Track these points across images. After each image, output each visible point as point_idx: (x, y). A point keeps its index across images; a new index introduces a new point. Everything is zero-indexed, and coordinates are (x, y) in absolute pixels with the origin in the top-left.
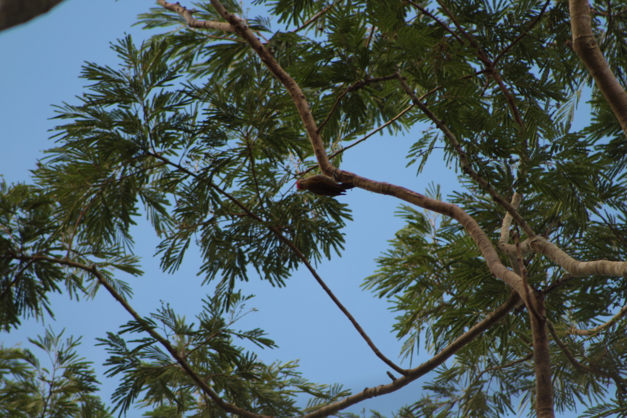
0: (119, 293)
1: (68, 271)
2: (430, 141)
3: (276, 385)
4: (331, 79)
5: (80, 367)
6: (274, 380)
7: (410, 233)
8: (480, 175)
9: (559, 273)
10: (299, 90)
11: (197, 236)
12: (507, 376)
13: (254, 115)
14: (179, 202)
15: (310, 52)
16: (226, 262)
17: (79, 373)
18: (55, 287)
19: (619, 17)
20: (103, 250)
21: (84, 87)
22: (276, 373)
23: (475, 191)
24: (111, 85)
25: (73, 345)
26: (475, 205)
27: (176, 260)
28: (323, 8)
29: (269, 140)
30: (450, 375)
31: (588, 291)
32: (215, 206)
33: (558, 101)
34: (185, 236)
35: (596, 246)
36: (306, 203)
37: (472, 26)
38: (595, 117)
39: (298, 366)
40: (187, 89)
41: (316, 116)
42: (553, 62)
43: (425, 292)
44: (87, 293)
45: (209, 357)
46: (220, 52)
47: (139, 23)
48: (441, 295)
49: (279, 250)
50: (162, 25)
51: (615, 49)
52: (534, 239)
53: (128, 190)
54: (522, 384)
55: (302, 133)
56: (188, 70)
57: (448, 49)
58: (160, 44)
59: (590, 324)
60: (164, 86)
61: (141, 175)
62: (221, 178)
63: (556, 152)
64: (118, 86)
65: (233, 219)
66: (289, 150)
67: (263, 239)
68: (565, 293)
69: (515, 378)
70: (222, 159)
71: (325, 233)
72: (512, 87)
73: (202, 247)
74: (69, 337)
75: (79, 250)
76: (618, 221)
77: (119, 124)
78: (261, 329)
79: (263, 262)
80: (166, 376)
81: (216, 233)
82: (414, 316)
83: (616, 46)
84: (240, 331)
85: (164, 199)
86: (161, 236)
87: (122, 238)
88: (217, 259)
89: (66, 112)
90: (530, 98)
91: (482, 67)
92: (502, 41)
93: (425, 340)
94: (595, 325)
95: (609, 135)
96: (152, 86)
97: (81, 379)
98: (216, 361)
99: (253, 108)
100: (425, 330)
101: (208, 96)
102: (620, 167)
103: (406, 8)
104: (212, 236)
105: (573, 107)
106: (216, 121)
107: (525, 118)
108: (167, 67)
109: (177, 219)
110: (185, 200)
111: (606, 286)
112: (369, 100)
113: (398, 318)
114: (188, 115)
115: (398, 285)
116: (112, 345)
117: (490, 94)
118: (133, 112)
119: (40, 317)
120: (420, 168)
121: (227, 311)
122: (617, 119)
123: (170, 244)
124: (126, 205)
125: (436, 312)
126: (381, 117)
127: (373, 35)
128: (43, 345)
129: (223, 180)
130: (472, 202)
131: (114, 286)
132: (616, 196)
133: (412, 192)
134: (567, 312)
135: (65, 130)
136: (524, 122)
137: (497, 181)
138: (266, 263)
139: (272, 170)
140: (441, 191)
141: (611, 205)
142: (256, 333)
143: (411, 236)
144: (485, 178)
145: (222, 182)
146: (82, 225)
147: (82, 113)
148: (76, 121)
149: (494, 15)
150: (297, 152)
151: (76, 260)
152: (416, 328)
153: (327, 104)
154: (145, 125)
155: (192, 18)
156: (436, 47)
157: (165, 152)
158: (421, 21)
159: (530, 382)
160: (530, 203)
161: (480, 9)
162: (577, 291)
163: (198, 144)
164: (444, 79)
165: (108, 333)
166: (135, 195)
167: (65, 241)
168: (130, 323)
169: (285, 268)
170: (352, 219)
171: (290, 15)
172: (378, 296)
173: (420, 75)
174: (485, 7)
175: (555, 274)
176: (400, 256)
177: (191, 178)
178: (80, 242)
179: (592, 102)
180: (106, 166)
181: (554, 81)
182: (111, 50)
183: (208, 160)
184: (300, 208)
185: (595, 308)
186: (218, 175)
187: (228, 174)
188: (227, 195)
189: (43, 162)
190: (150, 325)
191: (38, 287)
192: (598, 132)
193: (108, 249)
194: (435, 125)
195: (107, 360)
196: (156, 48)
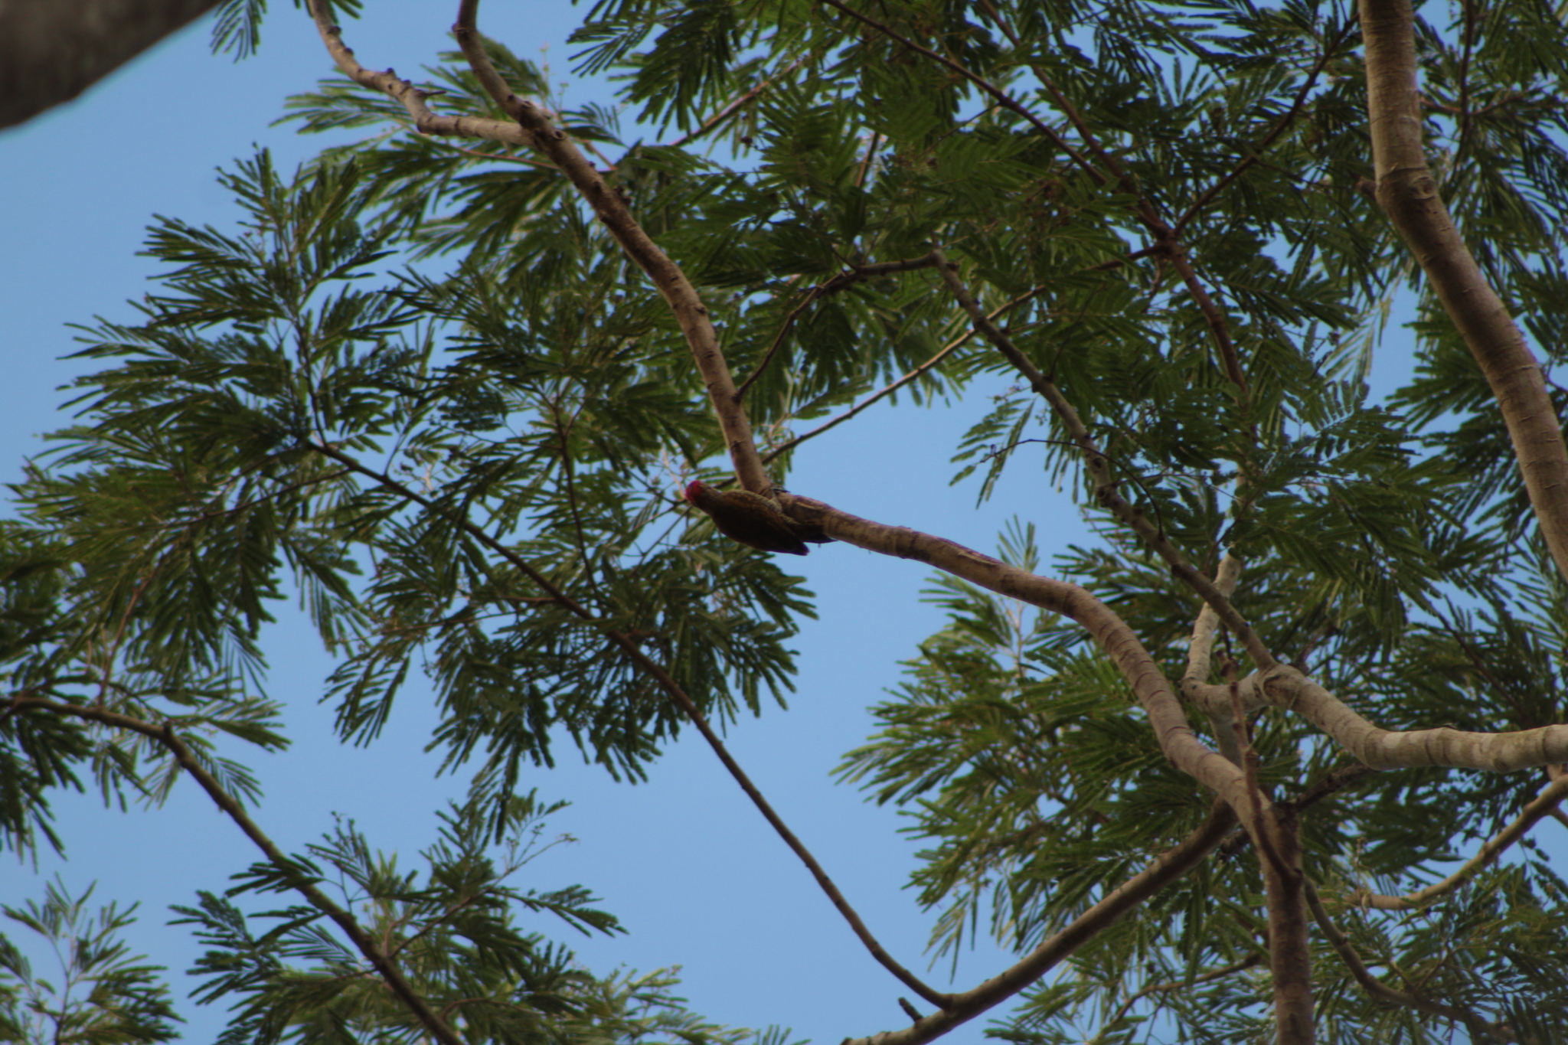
0: (225, 790)
1: (100, 735)
2: (1012, 421)
3: (622, 1029)
4: (769, 265)
5: (132, 980)
6: (617, 1016)
7: (958, 644)
8: (1139, 509)
9: (1328, 752)
10: (691, 293)
11: (426, 652)
12: (1196, 1007)
13: (575, 352)
14: (382, 568)
15: (718, 197)
16: (498, 719)
17: (129, 994)
18: (66, 776)
19: (1487, 118)
20: (188, 685)
21: (149, 278)
22: (623, 998)
23: (1122, 542)
24: (218, 275)
25: (115, 924)
26: (1122, 579)
27: (372, 712)
28: (752, 85)
29: (611, 414)
30: (1054, 1004)
31: (1402, 799)
32: (474, 580)
33: (1334, 326)
34: (395, 652)
35: (1422, 687)
36: (701, 574)
37: (1121, 137)
38: (1426, 364)
39: (676, 982)
40: (407, 288)
41: (733, 356)
42: (1322, 228)
43: (992, 792)
44: (146, 793)
45: (453, 957)
46: (493, 193)
47: (288, 117)
48: (1033, 800)
49: (632, 690)
50: (348, 122)
51: (1476, 197)
52: (1272, 674)
53: (256, 538)
54: (1233, 1025)
55: (696, 398)
56: (410, 238)
57: (1063, 193)
58: (340, 172)
59: (1406, 881)
60: (351, 277)
61: (287, 499)
62: (488, 509)
63: (1328, 454)
64: (234, 277)
65: (519, 611)
66: (659, 439)
67: (592, 661)
68: (1342, 801)
69: (1214, 1011)
70: (493, 463)
71: (748, 649)
72: (1219, 291)
73: (437, 680)
74: (107, 904)
75: (129, 684)
76: (1478, 624)
77: (236, 370)
78: (585, 887)
79: (590, 719)
80: (344, 1001)
81: (473, 645)
82: (965, 852)
83: (1479, 189)
84: (532, 892)
85: (345, 557)
86: (334, 652)
87: (237, 655)
88: (478, 711)
89: (102, 340)
90: (1263, 318)
91: (1144, 241)
92: (1197, 177)
93: (991, 912)
94: (1418, 882)
95: (1458, 410)
96: (318, 277)
97: (134, 1009)
98: (470, 967)
99: (572, 334)
100: (992, 888)
101: (458, 305)
102: (1485, 489)
103: (957, 89)
104: (464, 653)
105: (1370, 341)
106: (478, 367)
107: (1251, 369)
108: (358, 229)
109: (376, 608)
110: (398, 562)
111: (1445, 787)
112: (863, 316)
113: (923, 855)
114: (409, 351)
115: (927, 773)
116: (210, 925)
117: (1165, 305)
118: (270, 340)
119: (26, 851)
120: (986, 488)
121: (498, 841)
122: (1480, 372)
123: (361, 671)
124: (250, 572)
125: (1020, 843)
126: (893, 360)
127: (877, 155)
128: (40, 923)
129: (494, 515)
130: (1116, 570)
131: (214, 774)
132: (1475, 562)
133: (971, 552)
134: (1346, 848)
135: (99, 386)
136: (1248, 378)
137: (1181, 526)
138: (600, 721)
139: (617, 490)
140: (1037, 541)
141: (1461, 585)
142: (571, 897)
143: (960, 652)
144: (1151, 518)
145: (491, 520)
146: (136, 621)
147: (141, 343)
148: (129, 362)
149: (1177, 109)
150: (681, 445)
151: (121, 709)
152: (969, 881)
153: (759, 328)
154: (299, 375)
155: (426, 110)
156: (1031, 188)
157: (349, 442)
158: (996, 120)
159: (1252, 1022)
160: (1259, 575)
161: (1142, 95)
162: (1375, 797)
163: (432, 423)
164: (1053, 270)
165: (200, 894)
166: (271, 548)
167: (93, 661)
168: (256, 870)
169: (647, 736)
170: (814, 616)
171: (668, 102)
172: (875, 801)
173: (994, 258)
174: (1155, 90)
175: (1318, 753)
176: (931, 701)
177: (414, 509)
178: (130, 664)
179: (1419, 326)
180: (200, 476)
181: (1325, 276)
182: (220, 186)
183: (457, 463)
184: (684, 586)
185: (1418, 840)
186: (482, 502)
187: (506, 499)
188: (503, 551)
189: (41, 464)
190: (306, 875)
191: (24, 774)
192: (1431, 402)
193: (202, 681)
194: (1025, 382)
195: (198, 962)
196: (329, 182)
